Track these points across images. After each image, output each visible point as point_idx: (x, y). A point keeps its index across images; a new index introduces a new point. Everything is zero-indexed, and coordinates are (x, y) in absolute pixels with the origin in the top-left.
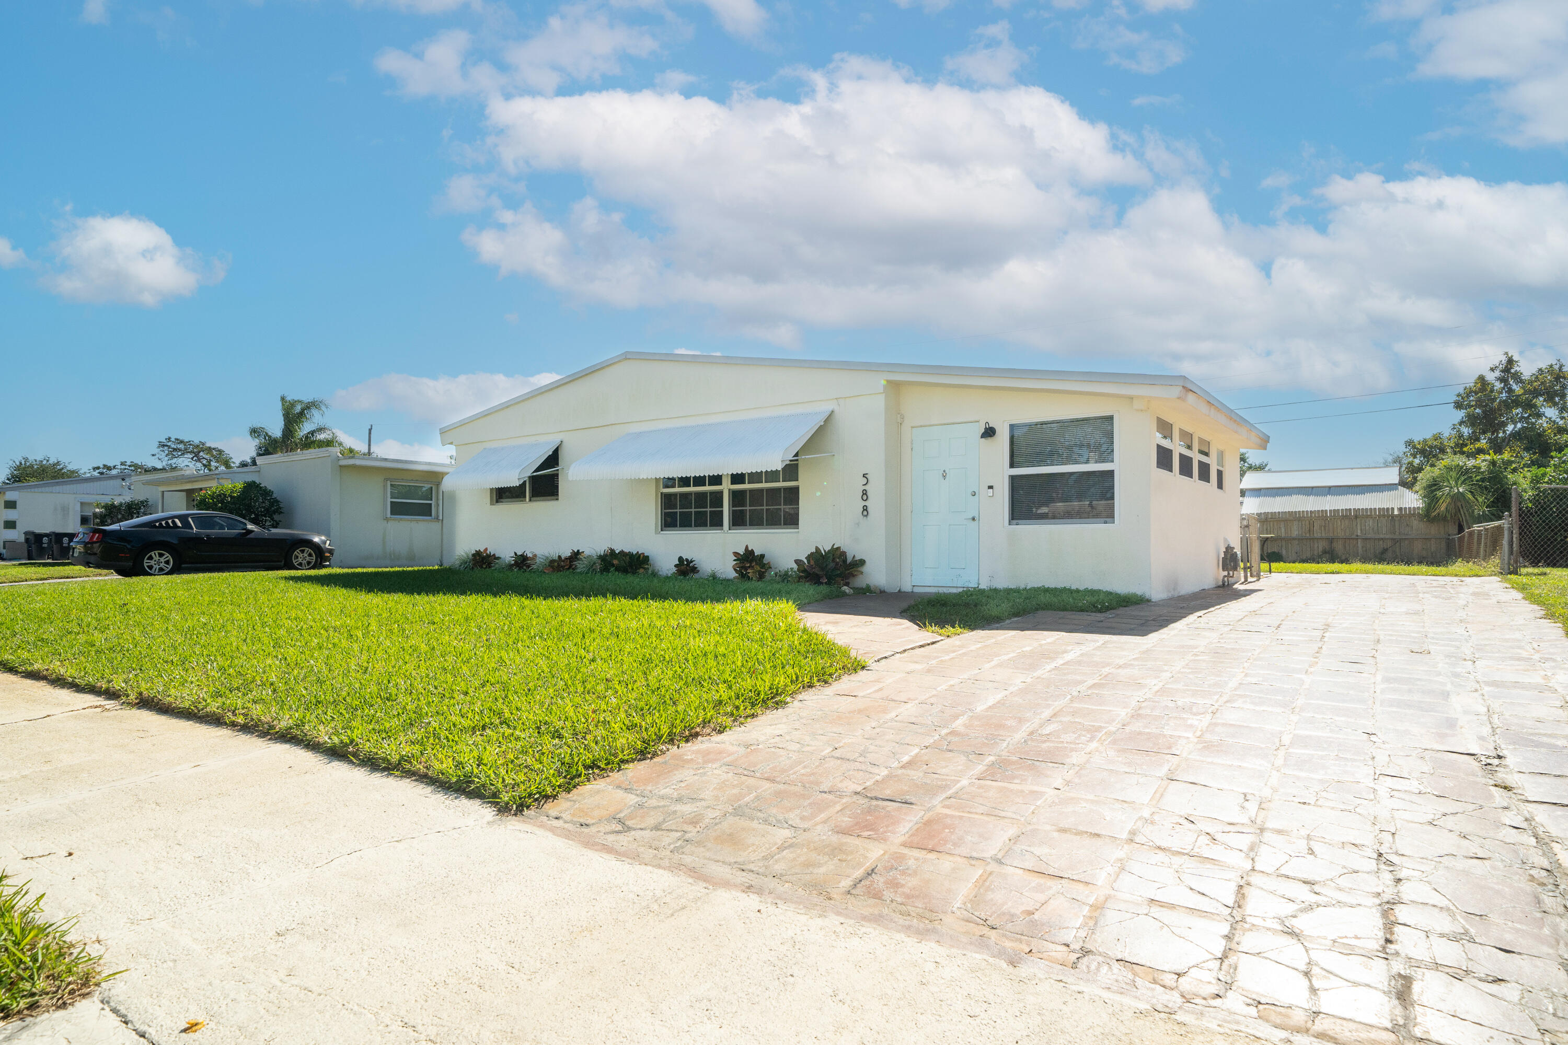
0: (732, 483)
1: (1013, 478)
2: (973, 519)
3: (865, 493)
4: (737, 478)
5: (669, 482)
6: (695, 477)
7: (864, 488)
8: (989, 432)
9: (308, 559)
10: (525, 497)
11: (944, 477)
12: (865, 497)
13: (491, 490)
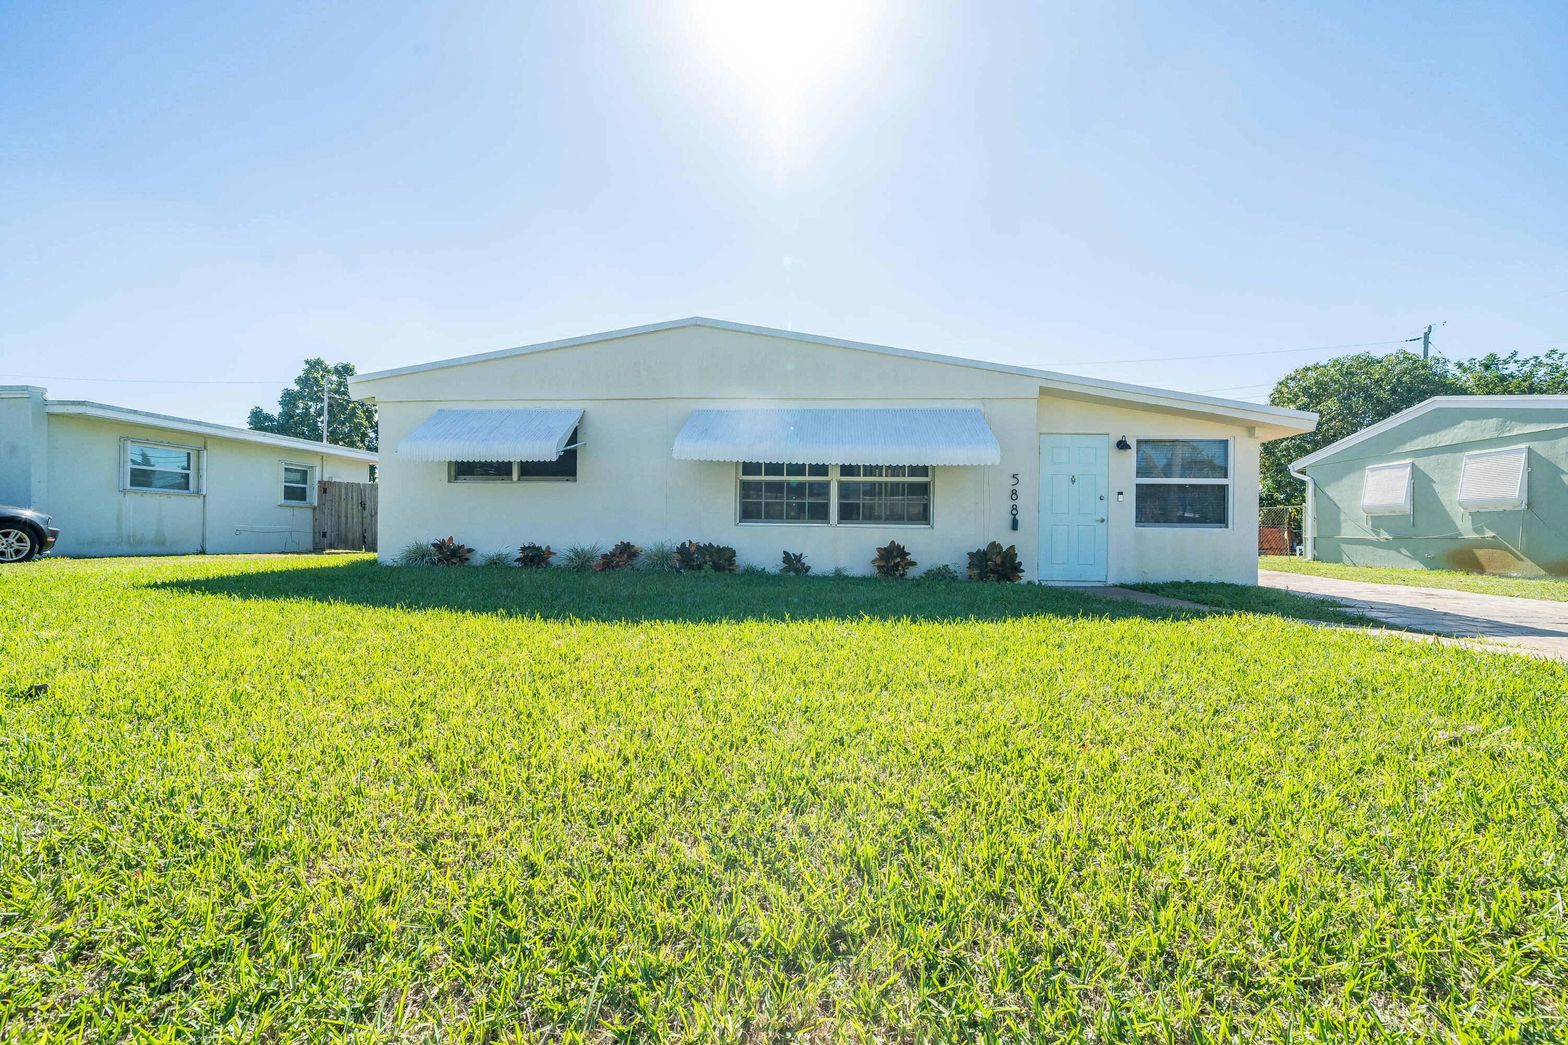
0: (841, 475)
1: (1138, 486)
2: (1103, 521)
3: (1014, 492)
4: (847, 470)
5: (750, 468)
6: (790, 465)
7: (1014, 487)
8: (1122, 445)
9: (16, 546)
10: (511, 474)
11: (1073, 482)
12: (1014, 497)
13: (450, 463)
